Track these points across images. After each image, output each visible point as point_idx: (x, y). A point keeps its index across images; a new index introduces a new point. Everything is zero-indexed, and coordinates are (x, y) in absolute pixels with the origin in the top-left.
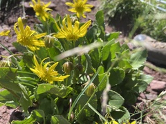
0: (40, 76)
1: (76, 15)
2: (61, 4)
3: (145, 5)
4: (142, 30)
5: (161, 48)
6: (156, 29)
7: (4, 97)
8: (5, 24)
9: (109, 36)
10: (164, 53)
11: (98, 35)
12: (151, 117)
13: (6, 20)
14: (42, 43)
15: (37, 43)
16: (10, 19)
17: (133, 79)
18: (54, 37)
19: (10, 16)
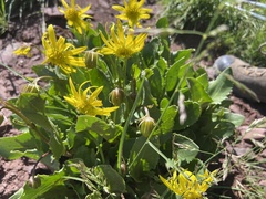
0: (77, 107)
1: (127, 24)
2: (102, 11)
3: (232, 10)
4: (228, 49)
5: (258, 76)
6: (249, 47)
7: (22, 144)
8: (17, 40)
9: (177, 55)
10: (263, 84)
11: (160, 53)
12: (244, 182)
13: (18, 35)
14: (81, 62)
15: (73, 61)
16: (25, 32)
17: (214, 120)
18: (98, 53)
19: (25, 29)
